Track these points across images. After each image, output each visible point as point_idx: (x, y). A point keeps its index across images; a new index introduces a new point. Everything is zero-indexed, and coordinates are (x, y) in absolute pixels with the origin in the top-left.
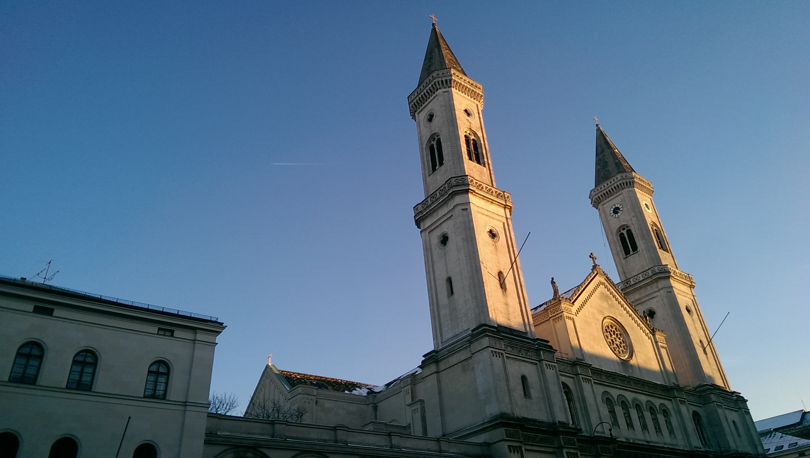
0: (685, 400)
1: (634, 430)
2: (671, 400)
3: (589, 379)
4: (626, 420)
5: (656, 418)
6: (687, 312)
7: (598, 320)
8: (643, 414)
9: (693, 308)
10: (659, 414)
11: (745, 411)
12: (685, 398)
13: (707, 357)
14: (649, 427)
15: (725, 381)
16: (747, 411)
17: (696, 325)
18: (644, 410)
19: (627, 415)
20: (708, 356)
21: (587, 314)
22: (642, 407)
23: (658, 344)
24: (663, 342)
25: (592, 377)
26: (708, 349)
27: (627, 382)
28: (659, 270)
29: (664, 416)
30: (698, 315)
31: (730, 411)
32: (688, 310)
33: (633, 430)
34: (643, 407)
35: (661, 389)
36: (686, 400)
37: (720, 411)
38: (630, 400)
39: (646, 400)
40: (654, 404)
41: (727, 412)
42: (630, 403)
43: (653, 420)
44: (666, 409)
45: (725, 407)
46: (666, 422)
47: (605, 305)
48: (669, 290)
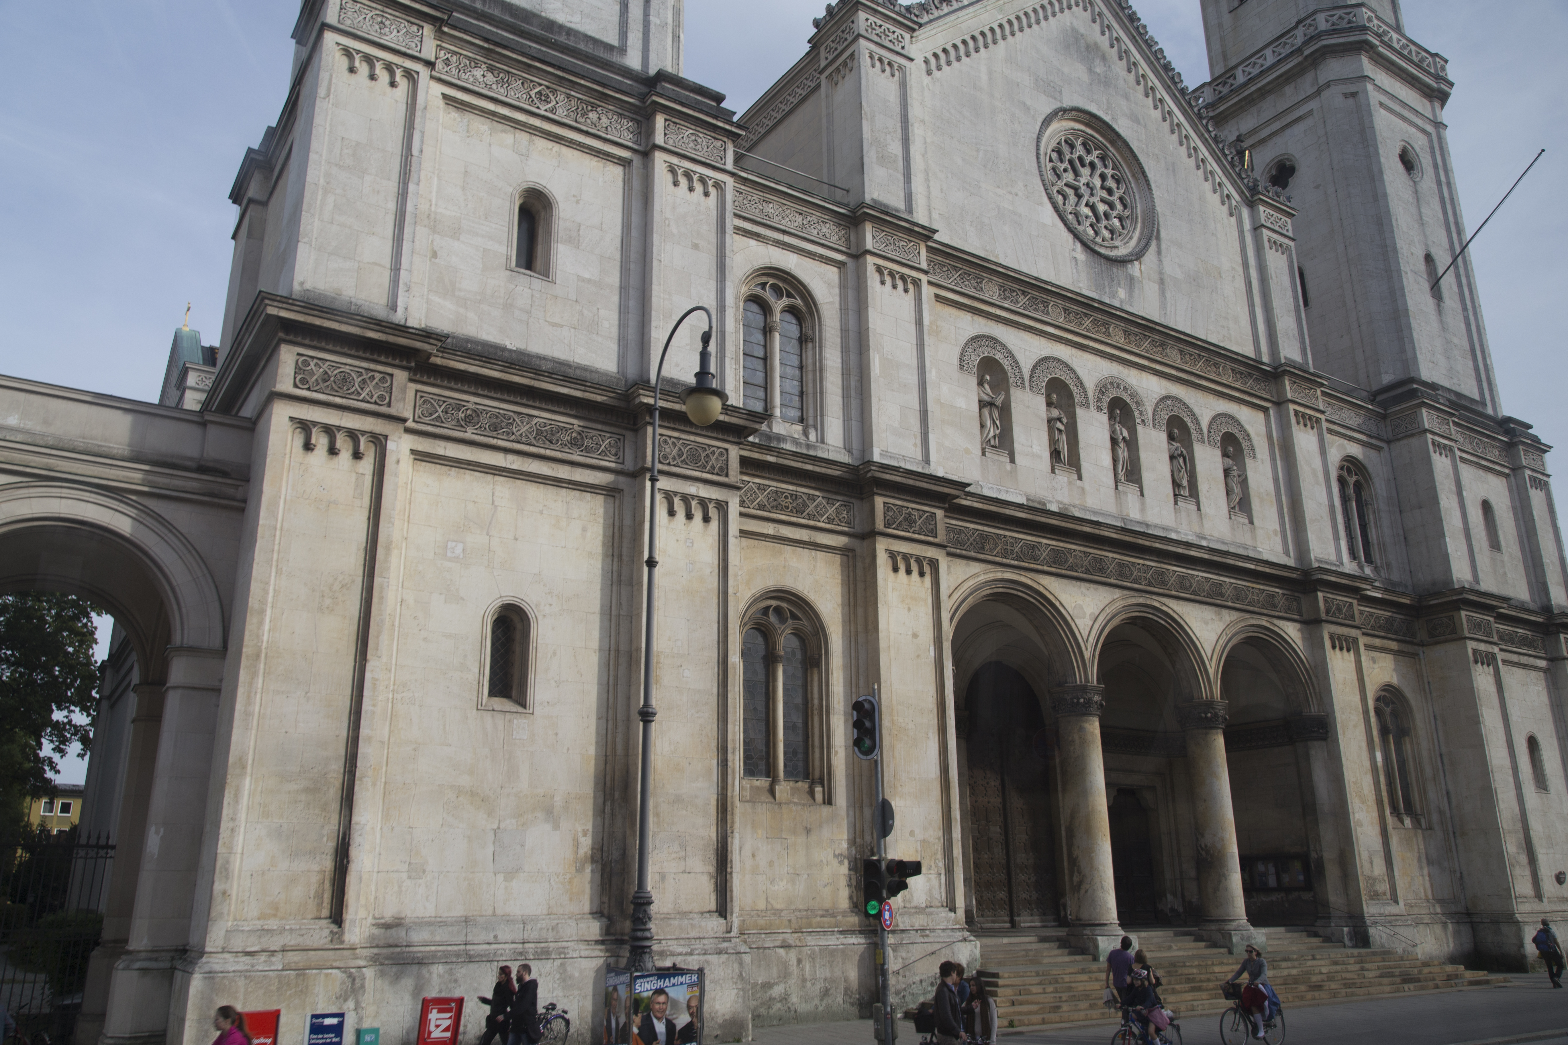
0: (1318, 415)
1: (1080, 478)
2: (1265, 410)
3: (909, 276)
4: (1053, 442)
5: (1185, 452)
6: (1400, 167)
7: (1029, 109)
8: (1133, 431)
9: (1425, 160)
10: (1203, 442)
11: (1533, 480)
12: (1321, 408)
13: (1439, 306)
14: (1147, 476)
15: (1485, 385)
16: (1540, 480)
17: (1423, 210)
18: (1143, 421)
19: (1062, 428)
20: (1442, 304)
21: (984, 77)
22: (1136, 413)
23: (1262, 233)
24: (1285, 232)
25: (926, 272)
26: (1448, 283)
27: (1095, 322)
28: (1330, 23)
29: (1225, 455)
30: (1439, 182)
31: (1481, 472)
32: (1407, 161)
33: (1076, 477)
34: (1141, 414)
35: (1233, 370)
36: (1323, 417)
37: (1441, 464)
38: (1090, 384)
39: (1164, 393)
40: (1191, 411)
41: (1467, 473)
42: (1085, 392)
43: (1172, 458)
44: (1235, 431)
45: (1465, 456)
46: (1227, 472)
47: (1077, 70)
48: (1352, 88)
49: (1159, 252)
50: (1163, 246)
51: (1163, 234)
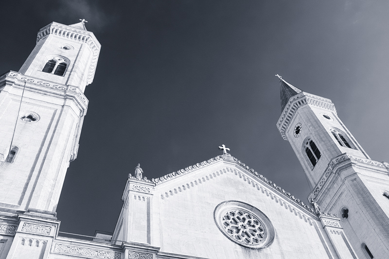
7: (207, 203)
21: (189, 197)
23: (326, 229)
24: (337, 226)
28: (338, 161)
47: (231, 190)
48: (353, 178)
49: (279, 243)
50: (280, 241)
51: (279, 236)
